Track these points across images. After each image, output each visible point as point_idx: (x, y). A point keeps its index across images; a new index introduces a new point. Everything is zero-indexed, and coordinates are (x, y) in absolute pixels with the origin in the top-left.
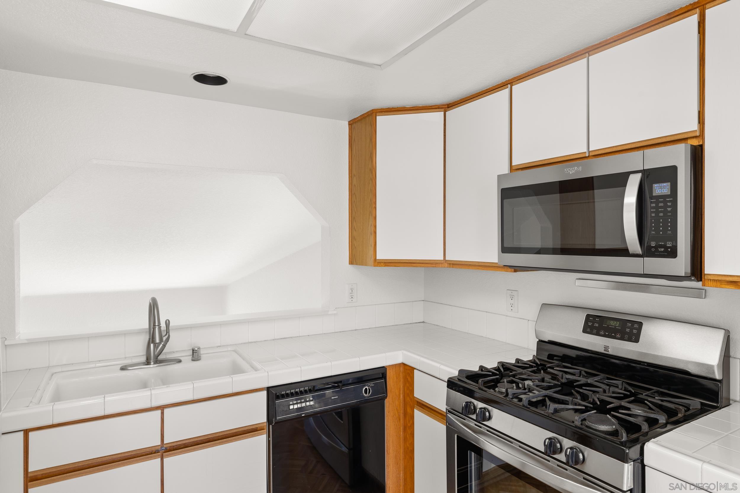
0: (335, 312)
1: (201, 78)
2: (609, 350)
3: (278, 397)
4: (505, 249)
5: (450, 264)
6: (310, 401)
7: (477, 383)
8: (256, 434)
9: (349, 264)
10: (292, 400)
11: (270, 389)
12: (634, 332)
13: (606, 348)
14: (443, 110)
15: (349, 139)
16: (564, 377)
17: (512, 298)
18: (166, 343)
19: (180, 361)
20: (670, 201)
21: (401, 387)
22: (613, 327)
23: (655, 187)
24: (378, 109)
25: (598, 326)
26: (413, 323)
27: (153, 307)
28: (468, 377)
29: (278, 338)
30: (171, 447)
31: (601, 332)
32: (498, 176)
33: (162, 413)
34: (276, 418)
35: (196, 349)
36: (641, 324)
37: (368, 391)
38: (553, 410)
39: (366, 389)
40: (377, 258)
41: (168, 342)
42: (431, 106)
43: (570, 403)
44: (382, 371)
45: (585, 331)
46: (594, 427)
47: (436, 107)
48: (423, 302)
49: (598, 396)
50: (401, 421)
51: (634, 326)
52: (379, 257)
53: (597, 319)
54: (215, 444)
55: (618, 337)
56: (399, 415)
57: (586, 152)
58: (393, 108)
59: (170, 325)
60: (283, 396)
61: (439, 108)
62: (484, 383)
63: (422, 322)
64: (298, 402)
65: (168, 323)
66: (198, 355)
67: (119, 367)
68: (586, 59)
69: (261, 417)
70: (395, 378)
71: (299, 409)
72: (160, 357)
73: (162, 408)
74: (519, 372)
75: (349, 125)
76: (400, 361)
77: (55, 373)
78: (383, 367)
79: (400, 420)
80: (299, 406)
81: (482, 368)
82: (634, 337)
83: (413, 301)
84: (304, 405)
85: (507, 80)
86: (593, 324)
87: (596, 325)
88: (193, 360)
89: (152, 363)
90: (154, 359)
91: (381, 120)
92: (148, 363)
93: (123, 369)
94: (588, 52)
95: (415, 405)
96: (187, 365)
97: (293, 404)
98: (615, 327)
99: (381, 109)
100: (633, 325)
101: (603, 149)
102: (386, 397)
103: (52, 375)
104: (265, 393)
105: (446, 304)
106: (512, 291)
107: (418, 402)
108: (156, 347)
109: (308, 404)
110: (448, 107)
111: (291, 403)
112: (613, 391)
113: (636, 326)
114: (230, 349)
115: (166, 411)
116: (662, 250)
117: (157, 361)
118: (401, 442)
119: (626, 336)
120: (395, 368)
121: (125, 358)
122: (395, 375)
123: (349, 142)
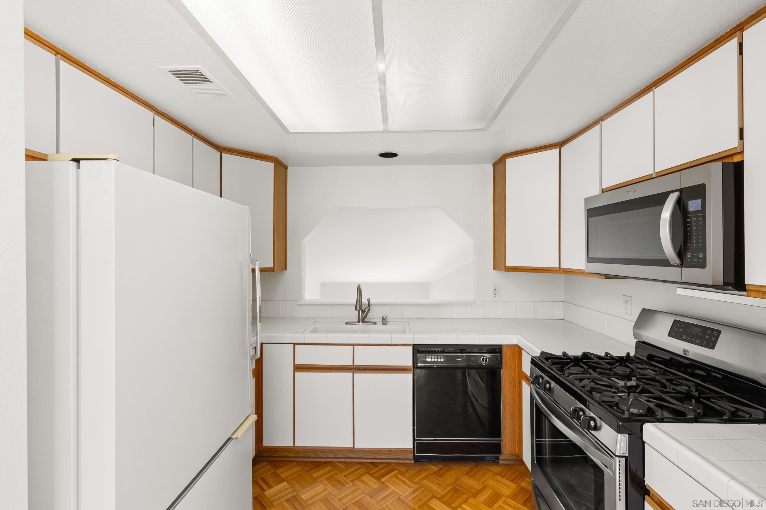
0: (481, 304)
1: (384, 155)
2: (688, 353)
3: (419, 352)
4: (590, 260)
5: (565, 271)
6: (440, 358)
7: (548, 362)
8: (405, 372)
9: (493, 269)
10: (429, 356)
11: (414, 346)
12: (712, 339)
13: (685, 351)
14: (559, 146)
15: (493, 177)
16: (637, 371)
17: (626, 303)
18: (368, 312)
19: (375, 324)
20: (700, 216)
21: (517, 362)
22: (695, 333)
23: (690, 204)
24: (507, 154)
25: (682, 331)
26: (552, 319)
27: (359, 290)
28: (547, 359)
29: (438, 317)
30: (358, 368)
31: (684, 337)
32: (586, 199)
33: (353, 348)
34: (417, 364)
35: (385, 317)
36: (719, 332)
37: (485, 360)
38: (590, 388)
39: (484, 358)
40: (506, 265)
41: (369, 311)
42: (549, 145)
43: (613, 388)
44: (499, 347)
45: (670, 335)
46: (622, 407)
47: (553, 145)
48: (562, 302)
49: (647, 387)
50: (516, 389)
51: (714, 334)
52: (508, 264)
53: (682, 325)
54: (381, 372)
55: (697, 342)
56: (515, 384)
57: (653, 174)
58: (519, 151)
59: (370, 302)
60: (423, 352)
61: (555, 146)
62: (553, 363)
63: (562, 319)
64: (433, 357)
65: (369, 300)
66: (385, 321)
67: (345, 322)
68: (652, 92)
69: (409, 362)
70: (511, 356)
71: (432, 362)
72: (366, 320)
73: (353, 345)
74: (595, 360)
75: (493, 166)
76: (515, 343)
77: (317, 321)
78: (501, 345)
79: (515, 387)
80: (433, 360)
81: (565, 354)
82: (711, 344)
83: (552, 301)
84: (436, 360)
85: (600, 117)
86: (678, 329)
87: (681, 330)
88: (383, 324)
89: (361, 322)
90: (362, 320)
91: (509, 161)
92: (359, 322)
93: (346, 324)
94: (654, 86)
95: (523, 378)
96: (380, 326)
97: (429, 358)
98: (697, 333)
99: (510, 153)
100: (712, 333)
101: (665, 170)
102: (501, 367)
103: (315, 322)
104: (411, 347)
105: (579, 306)
106: (626, 297)
107: (526, 376)
108: (363, 314)
109: (439, 360)
110: (563, 144)
111: (428, 357)
112: (673, 388)
113: (715, 334)
114: (406, 320)
115: (355, 347)
116: (696, 260)
117: (364, 322)
118: (517, 404)
119: (705, 342)
120: (512, 348)
121: (350, 318)
122: (511, 353)
123: (493, 179)
